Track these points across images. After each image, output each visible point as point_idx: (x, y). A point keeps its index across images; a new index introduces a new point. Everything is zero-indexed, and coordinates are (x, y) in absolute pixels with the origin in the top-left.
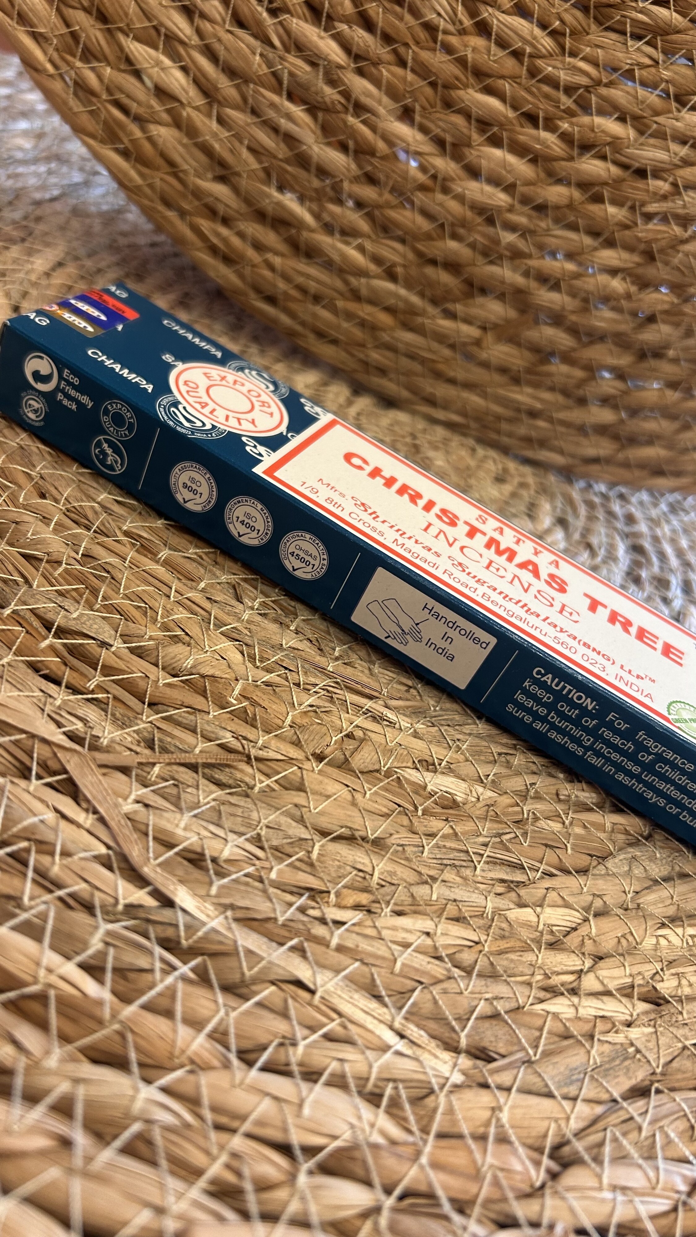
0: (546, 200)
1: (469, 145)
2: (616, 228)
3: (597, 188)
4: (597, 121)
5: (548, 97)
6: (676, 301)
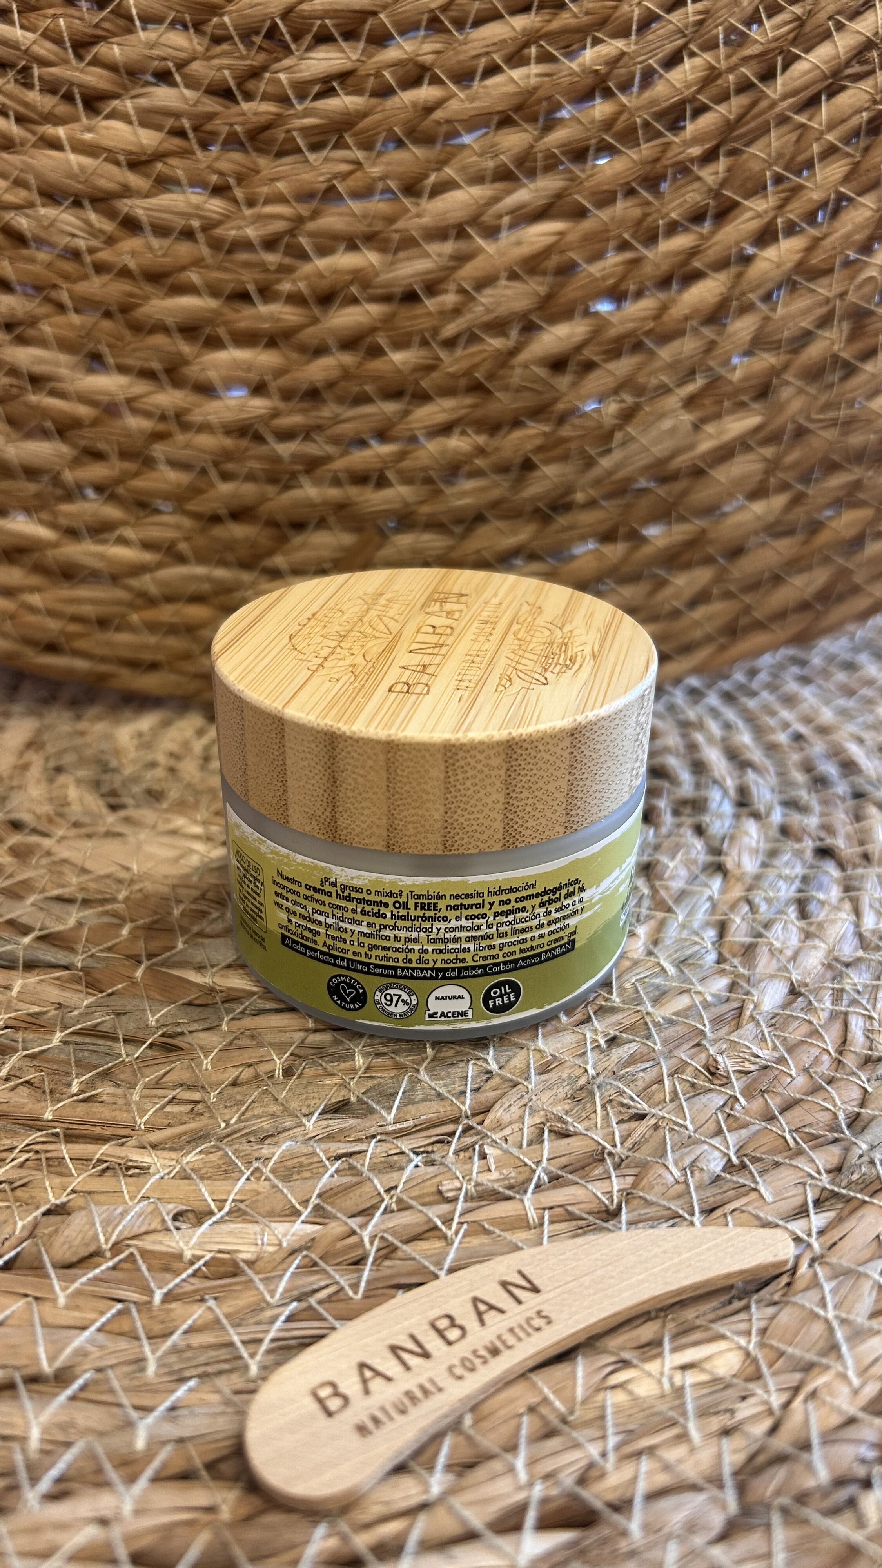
0: (312, 382)
1: (186, 363)
2: (417, 375)
3: (369, 340)
4: (322, 263)
5: (247, 265)
6: (547, 429)
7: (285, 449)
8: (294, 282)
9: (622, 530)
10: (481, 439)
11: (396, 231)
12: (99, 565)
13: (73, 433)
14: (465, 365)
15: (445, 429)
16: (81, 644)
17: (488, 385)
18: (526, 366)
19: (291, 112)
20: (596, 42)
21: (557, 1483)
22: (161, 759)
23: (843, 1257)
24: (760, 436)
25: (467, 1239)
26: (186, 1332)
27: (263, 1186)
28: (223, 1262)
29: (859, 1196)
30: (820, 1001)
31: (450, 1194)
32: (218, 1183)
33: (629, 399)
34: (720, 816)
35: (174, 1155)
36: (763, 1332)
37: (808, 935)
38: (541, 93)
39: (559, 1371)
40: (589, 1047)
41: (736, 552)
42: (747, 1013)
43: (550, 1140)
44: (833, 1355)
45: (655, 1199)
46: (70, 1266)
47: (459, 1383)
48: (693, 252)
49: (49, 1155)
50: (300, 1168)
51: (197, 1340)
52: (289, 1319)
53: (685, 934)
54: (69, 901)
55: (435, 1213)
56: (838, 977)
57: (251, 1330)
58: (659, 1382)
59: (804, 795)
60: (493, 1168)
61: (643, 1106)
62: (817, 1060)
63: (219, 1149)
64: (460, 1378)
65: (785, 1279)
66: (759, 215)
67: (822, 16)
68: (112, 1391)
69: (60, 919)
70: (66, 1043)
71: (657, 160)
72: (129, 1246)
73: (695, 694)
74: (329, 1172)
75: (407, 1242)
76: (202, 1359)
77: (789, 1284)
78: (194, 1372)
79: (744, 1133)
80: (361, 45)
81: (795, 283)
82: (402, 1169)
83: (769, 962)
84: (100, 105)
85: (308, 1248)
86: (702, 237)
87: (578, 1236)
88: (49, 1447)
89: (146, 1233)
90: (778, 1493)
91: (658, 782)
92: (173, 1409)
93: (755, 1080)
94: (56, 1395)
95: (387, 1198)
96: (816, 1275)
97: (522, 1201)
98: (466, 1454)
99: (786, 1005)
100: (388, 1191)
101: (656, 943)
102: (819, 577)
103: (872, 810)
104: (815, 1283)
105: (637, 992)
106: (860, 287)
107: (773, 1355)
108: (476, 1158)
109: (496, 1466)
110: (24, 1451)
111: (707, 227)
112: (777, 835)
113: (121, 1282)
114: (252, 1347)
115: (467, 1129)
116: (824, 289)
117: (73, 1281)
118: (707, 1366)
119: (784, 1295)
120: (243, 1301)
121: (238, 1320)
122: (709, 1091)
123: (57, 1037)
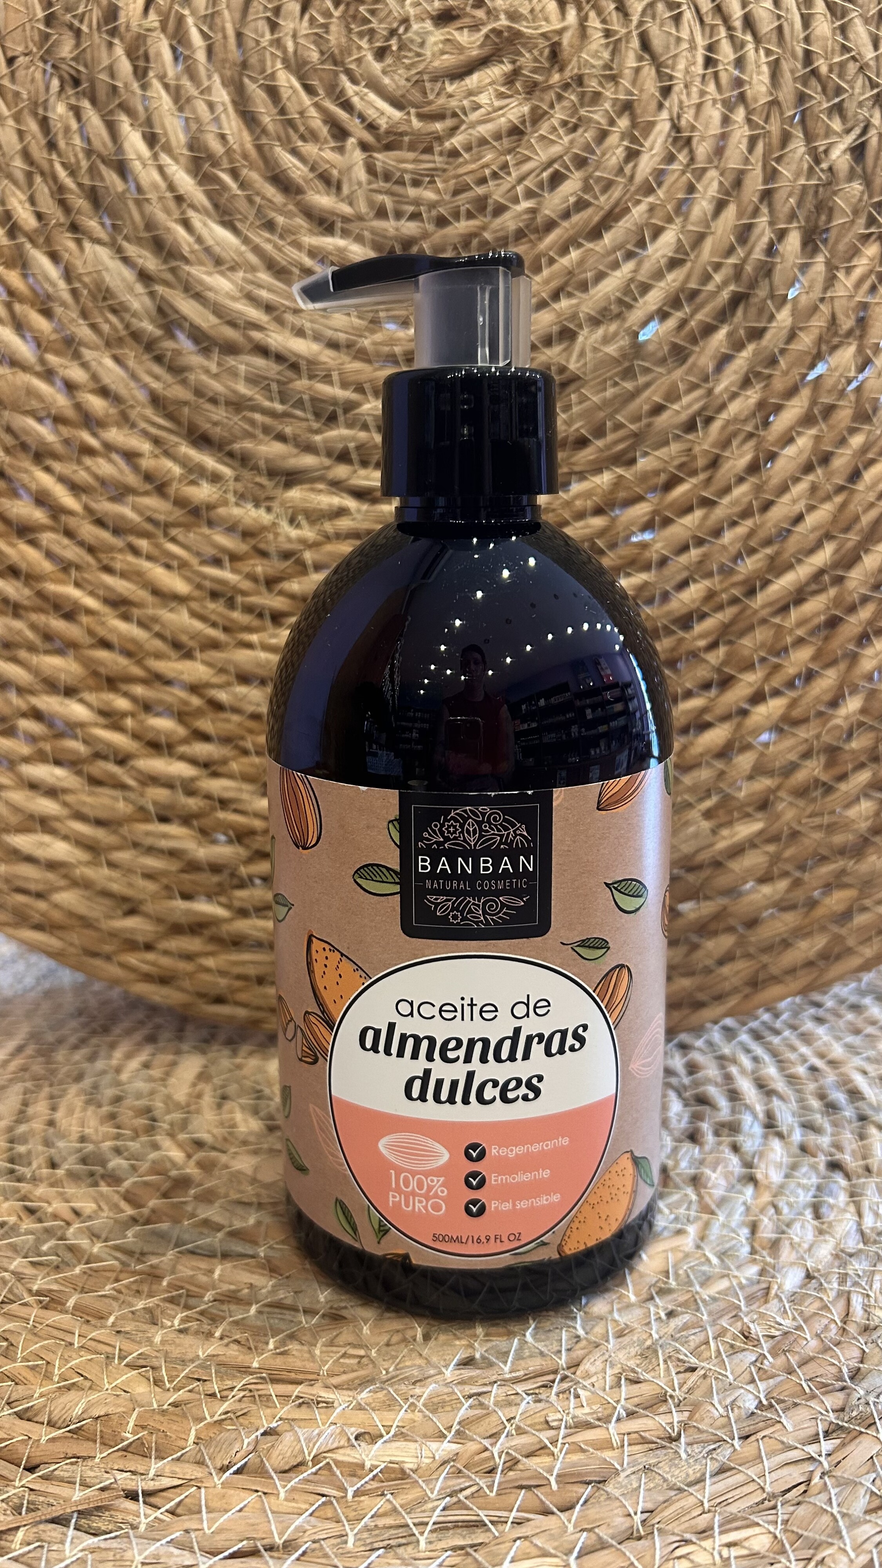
13: (246, 841)
23: (846, 1471)
25: (569, 1455)
26: (372, 1517)
27: (418, 1416)
28: (393, 1470)
29: (857, 1428)
30: (829, 1283)
31: (555, 1424)
32: (386, 1413)
34: (752, 1136)
35: (351, 1393)
36: (786, 1522)
37: (821, 1232)
41: (752, 923)
42: (773, 1292)
43: (626, 1386)
44: (836, 1537)
45: (705, 1428)
46: (285, 1472)
48: (704, 710)
49: (259, 1393)
50: (444, 1403)
51: (381, 1522)
52: (444, 1509)
53: (724, 1232)
54: (248, 1204)
55: (545, 1436)
56: (844, 1265)
57: (419, 1517)
58: (712, 1554)
59: (819, 1119)
60: (585, 1405)
61: (693, 1361)
62: (826, 1328)
63: (382, 1389)
65: (802, 1486)
66: (751, 685)
68: (326, 1556)
69: (244, 1219)
70: (260, 1312)
72: (325, 1458)
73: (730, 1033)
74: (466, 1407)
75: (527, 1456)
76: (386, 1536)
77: (805, 1491)
78: (381, 1544)
79: (771, 1382)
81: (782, 729)
82: (517, 1405)
83: (790, 1253)
85: (454, 1460)
86: (710, 700)
87: (649, 1454)
89: (337, 1448)
91: (701, 1108)
93: (779, 1342)
94: (286, 1558)
95: (508, 1426)
96: (825, 1484)
97: (607, 1429)
99: (803, 1286)
100: (508, 1420)
101: (702, 1239)
102: (820, 942)
103: (873, 1131)
104: (824, 1489)
105: (689, 1277)
106: (828, 731)
107: (794, 1537)
108: (572, 1397)
111: (713, 692)
112: (798, 1151)
113: (323, 1483)
114: (421, 1528)
115: (564, 1378)
116: (804, 733)
117: (290, 1481)
118: (746, 1544)
119: (801, 1498)
120: (412, 1495)
121: (410, 1508)
122: (744, 1350)
123: (253, 1309)
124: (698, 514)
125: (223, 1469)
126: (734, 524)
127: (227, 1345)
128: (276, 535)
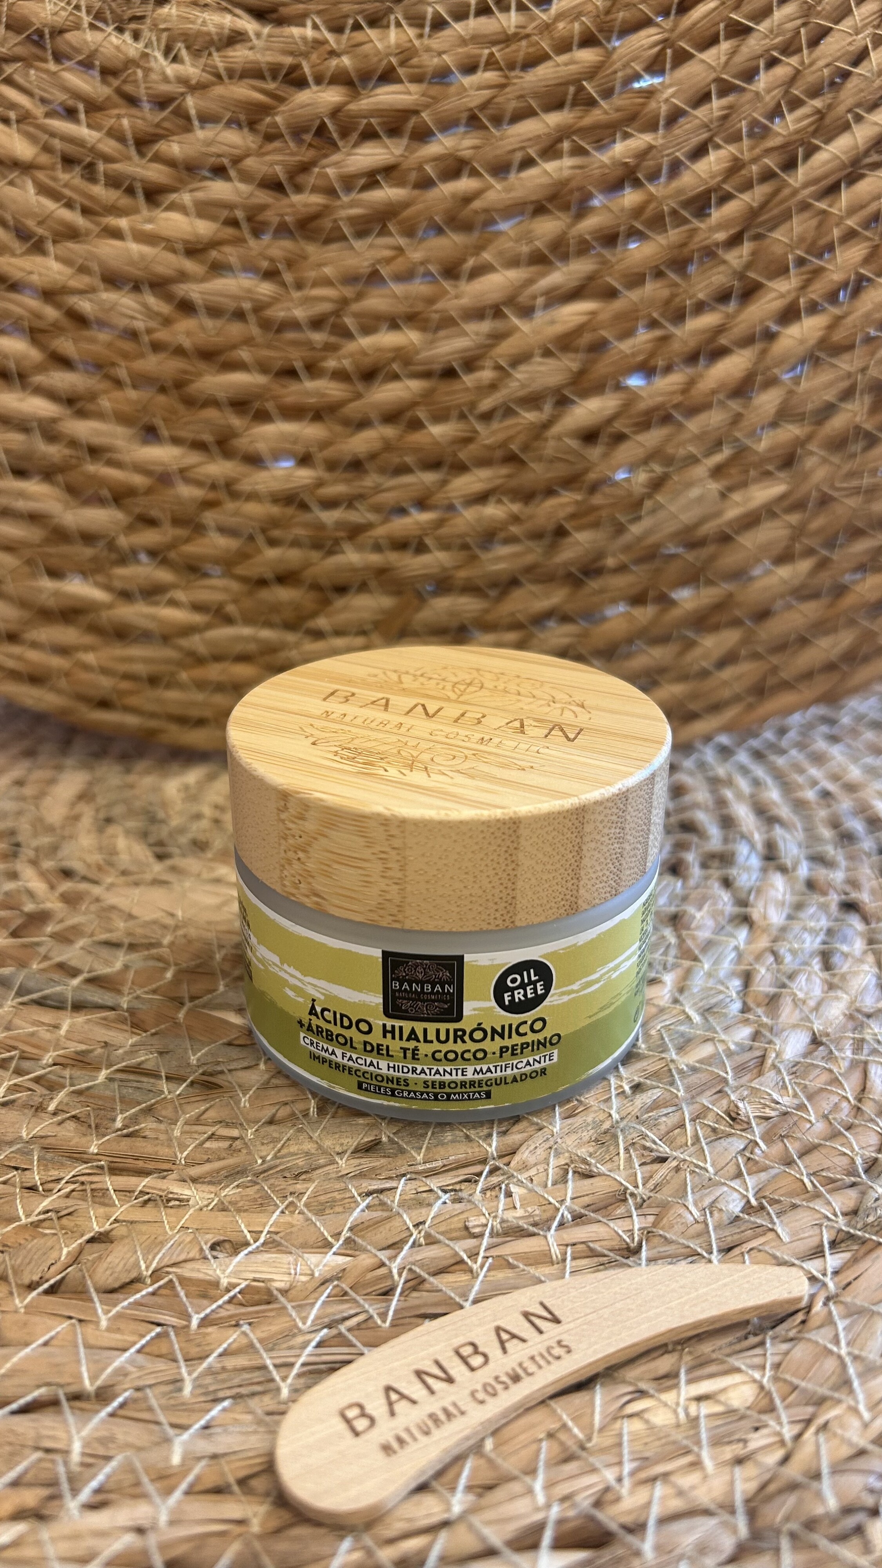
0: (355, 454)
1: (236, 435)
2: (455, 448)
3: (409, 414)
4: (365, 342)
5: (295, 343)
6: (578, 497)
7: (329, 517)
8: (339, 359)
9: (651, 594)
10: (515, 508)
11: (436, 312)
12: (151, 625)
13: (128, 501)
14: (500, 437)
15: (482, 498)
16: (133, 701)
17: (523, 456)
18: (559, 438)
19: (339, 203)
20: (626, 136)
21: (574, 1505)
22: (207, 811)
23: (858, 1296)
24: (786, 503)
25: (492, 1273)
26: (220, 1355)
27: (297, 1219)
28: (257, 1290)
29: (874, 1238)
30: (841, 1050)
31: (477, 1230)
32: (255, 1215)
33: (658, 469)
34: (748, 869)
35: (212, 1188)
36: (777, 1366)
37: (831, 987)
38: (573, 184)
39: (578, 1399)
40: (614, 1092)
41: (763, 615)
42: (769, 1062)
43: (573, 1181)
44: (845, 1390)
45: (674, 1238)
46: (112, 1291)
47: (481, 1407)
48: (720, 330)
49: (93, 1186)
50: (332, 1203)
51: (231, 1362)
52: (319, 1345)
53: (711, 983)
54: (117, 945)
55: (461, 1248)
56: (859, 1027)
57: (283, 1356)
58: (675, 1412)
59: (830, 850)
60: (518, 1205)
61: (664, 1149)
62: (836, 1107)
63: (256, 1183)
64: (482, 1402)
65: (800, 1317)
66: (782, 296)
67: (841, 109)
68: (150, 1409)
69: (107, 963)
70: (110, 1079)
71: (683, 245)
72: (168, 1273)
73: (725, 752)
74: (361, 1207)
75: (435, 1274)
76: (236, 1381)
77: (803, 1322)
78: (228, 1393)
79: (763, 1176)
80: (405, 141)
81: (818, 359)
82: (430, 1205)
83: (792, 1012)
84: (160, 198)
85: (339, 1279)
86: (728, 316)
87: (598, 1271)
88: (90, 1460)
89: (185, 1261)
90: (787, 1519)
91: (686, 837)
92: (206, 1427)
93: (775, 1125)
94: (97, 1412)
95: (415, 1233)
96: (830, 1313)
97: (546, 1237)
98: (487, 1477)
99: (807, 1054)
100: (416, 1226)
101: (681, 991)
102: (845, 639)
104: (829, 1321)
105: (663, 1038)
107: (787, 1389)
108: (502, 1196)
109: (515, 1487)
110: (66, 1463)
111: (732, 306)
112: (804, 889)
113: (161, 1307)
114: (284, 1370)
115: (494, 1170)
116: (846, 364)
117: (115, 1305)
118: (722, 1398)
119: (799, 1332)
120: (276, 1326)
121: (271, 1345)
122: (730, 1135)
123: (103, 1074)
124: (725, 46)
125: (31, 1287)
126: (772, 63)
127: (60, 1123)
128: (147, 71)
